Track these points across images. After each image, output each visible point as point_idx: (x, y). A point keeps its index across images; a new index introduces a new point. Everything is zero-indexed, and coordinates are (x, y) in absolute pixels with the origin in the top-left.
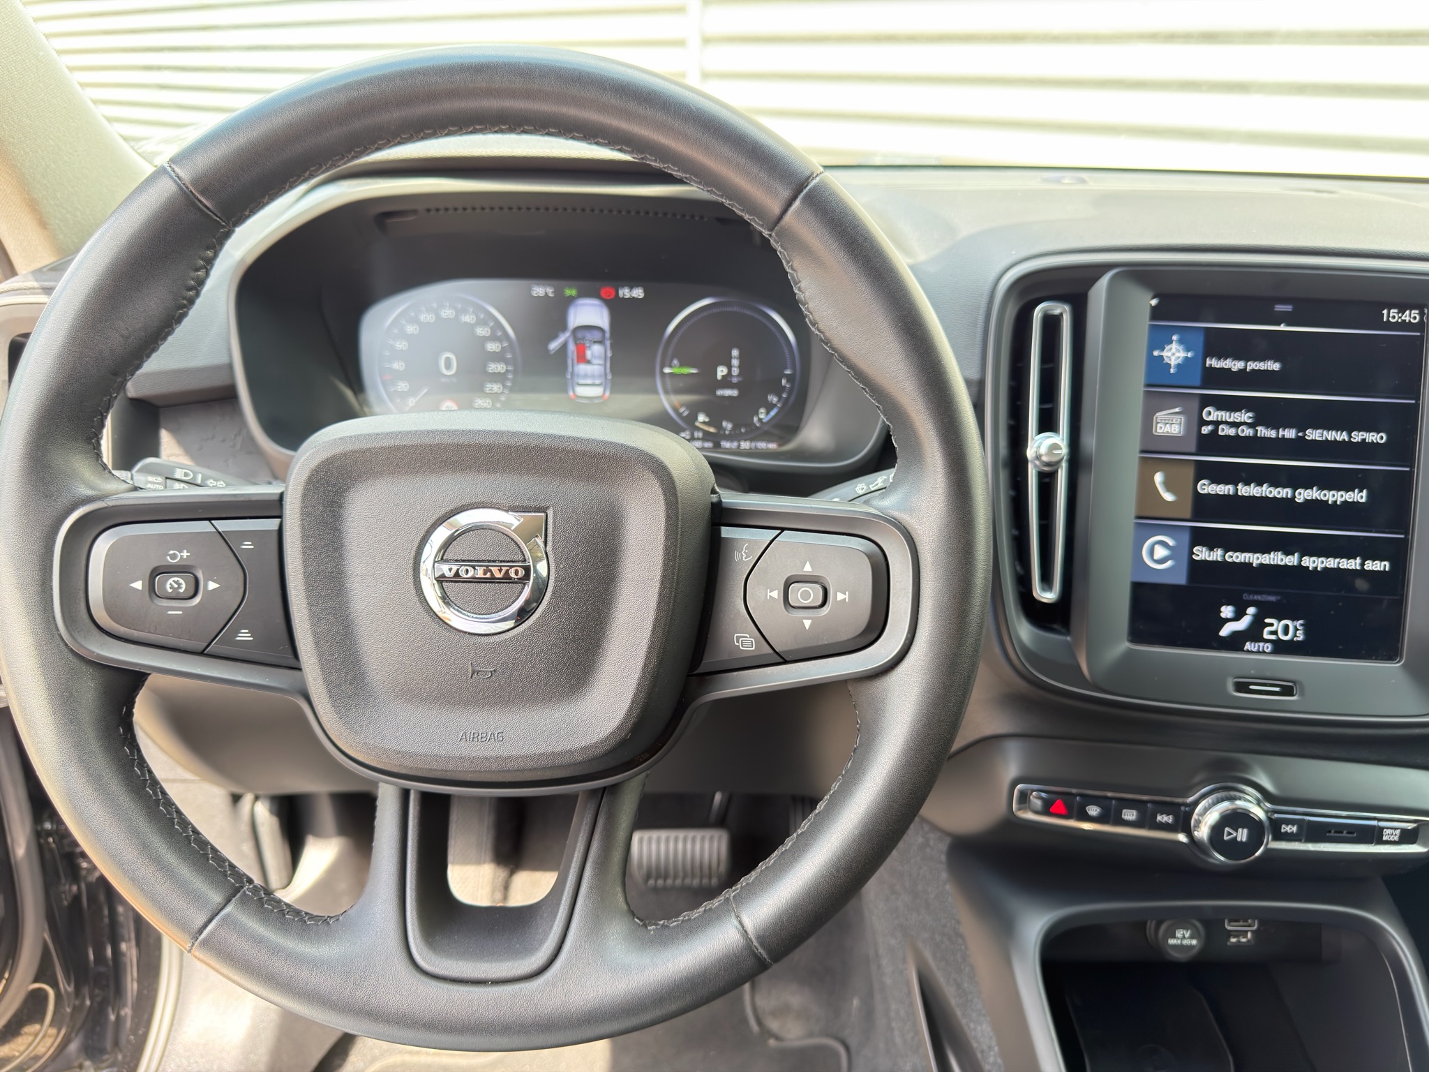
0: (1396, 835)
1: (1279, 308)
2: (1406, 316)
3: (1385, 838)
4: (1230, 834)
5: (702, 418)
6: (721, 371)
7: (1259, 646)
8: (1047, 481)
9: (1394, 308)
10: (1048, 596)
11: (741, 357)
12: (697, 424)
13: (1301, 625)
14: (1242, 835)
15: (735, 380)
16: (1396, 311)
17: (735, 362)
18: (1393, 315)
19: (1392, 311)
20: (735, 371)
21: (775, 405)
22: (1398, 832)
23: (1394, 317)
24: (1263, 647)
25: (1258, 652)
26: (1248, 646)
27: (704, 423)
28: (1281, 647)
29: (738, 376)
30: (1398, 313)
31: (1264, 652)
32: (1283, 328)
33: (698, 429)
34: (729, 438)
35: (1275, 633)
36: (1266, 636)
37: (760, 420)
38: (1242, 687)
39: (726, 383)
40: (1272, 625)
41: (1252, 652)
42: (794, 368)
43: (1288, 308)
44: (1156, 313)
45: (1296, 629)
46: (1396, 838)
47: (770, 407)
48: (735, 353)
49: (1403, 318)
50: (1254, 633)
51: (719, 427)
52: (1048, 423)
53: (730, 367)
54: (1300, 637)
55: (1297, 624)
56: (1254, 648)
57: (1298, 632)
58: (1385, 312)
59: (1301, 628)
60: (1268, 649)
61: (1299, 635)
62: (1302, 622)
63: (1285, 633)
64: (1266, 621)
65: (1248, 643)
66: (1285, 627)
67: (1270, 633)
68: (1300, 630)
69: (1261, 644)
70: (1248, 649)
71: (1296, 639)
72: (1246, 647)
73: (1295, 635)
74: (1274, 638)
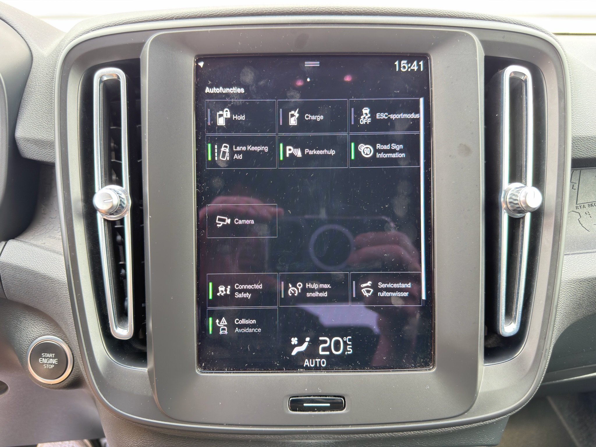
1: (308, 64)
2: (414, 66)
7: (316, 362)
9: (404, 59)
10: (123, 333)
13: (350, 340)
16: (405, 62)
18: (404, 66)
19: (402, 62)
23: (404, 67)
24: (320, 362)
25: (316, 368)
26: (307, 363)
28: (334, 362)
30: (408, 63)
31: (320, 367)
35: (328, 349)
36: (321, 353)
38: (297, 405)
40: (325, 342)
41: (310, 369)
43: (317, 64)
44: (201, 74)
45: (345, 343)
49: (412, 68)
50: (312, 353)
54: (350, 351)
55: (346, 339)
56: (312, 364)
57: (348, 347)
58: (397, 63)
59: (350, 343)
60: (323, 363)
61: (348, 349)
62: (350, 337)
63: (337, 348)
64: (321, 338)
65: (307, 360)
66: (337, 343)
67: (324, 349)
68: (349, 345)
69: (318, 360)
70: (307, 366)
71: (346, 353)
72: (305, 364)
73: (345, 349)
74: (328, 353)
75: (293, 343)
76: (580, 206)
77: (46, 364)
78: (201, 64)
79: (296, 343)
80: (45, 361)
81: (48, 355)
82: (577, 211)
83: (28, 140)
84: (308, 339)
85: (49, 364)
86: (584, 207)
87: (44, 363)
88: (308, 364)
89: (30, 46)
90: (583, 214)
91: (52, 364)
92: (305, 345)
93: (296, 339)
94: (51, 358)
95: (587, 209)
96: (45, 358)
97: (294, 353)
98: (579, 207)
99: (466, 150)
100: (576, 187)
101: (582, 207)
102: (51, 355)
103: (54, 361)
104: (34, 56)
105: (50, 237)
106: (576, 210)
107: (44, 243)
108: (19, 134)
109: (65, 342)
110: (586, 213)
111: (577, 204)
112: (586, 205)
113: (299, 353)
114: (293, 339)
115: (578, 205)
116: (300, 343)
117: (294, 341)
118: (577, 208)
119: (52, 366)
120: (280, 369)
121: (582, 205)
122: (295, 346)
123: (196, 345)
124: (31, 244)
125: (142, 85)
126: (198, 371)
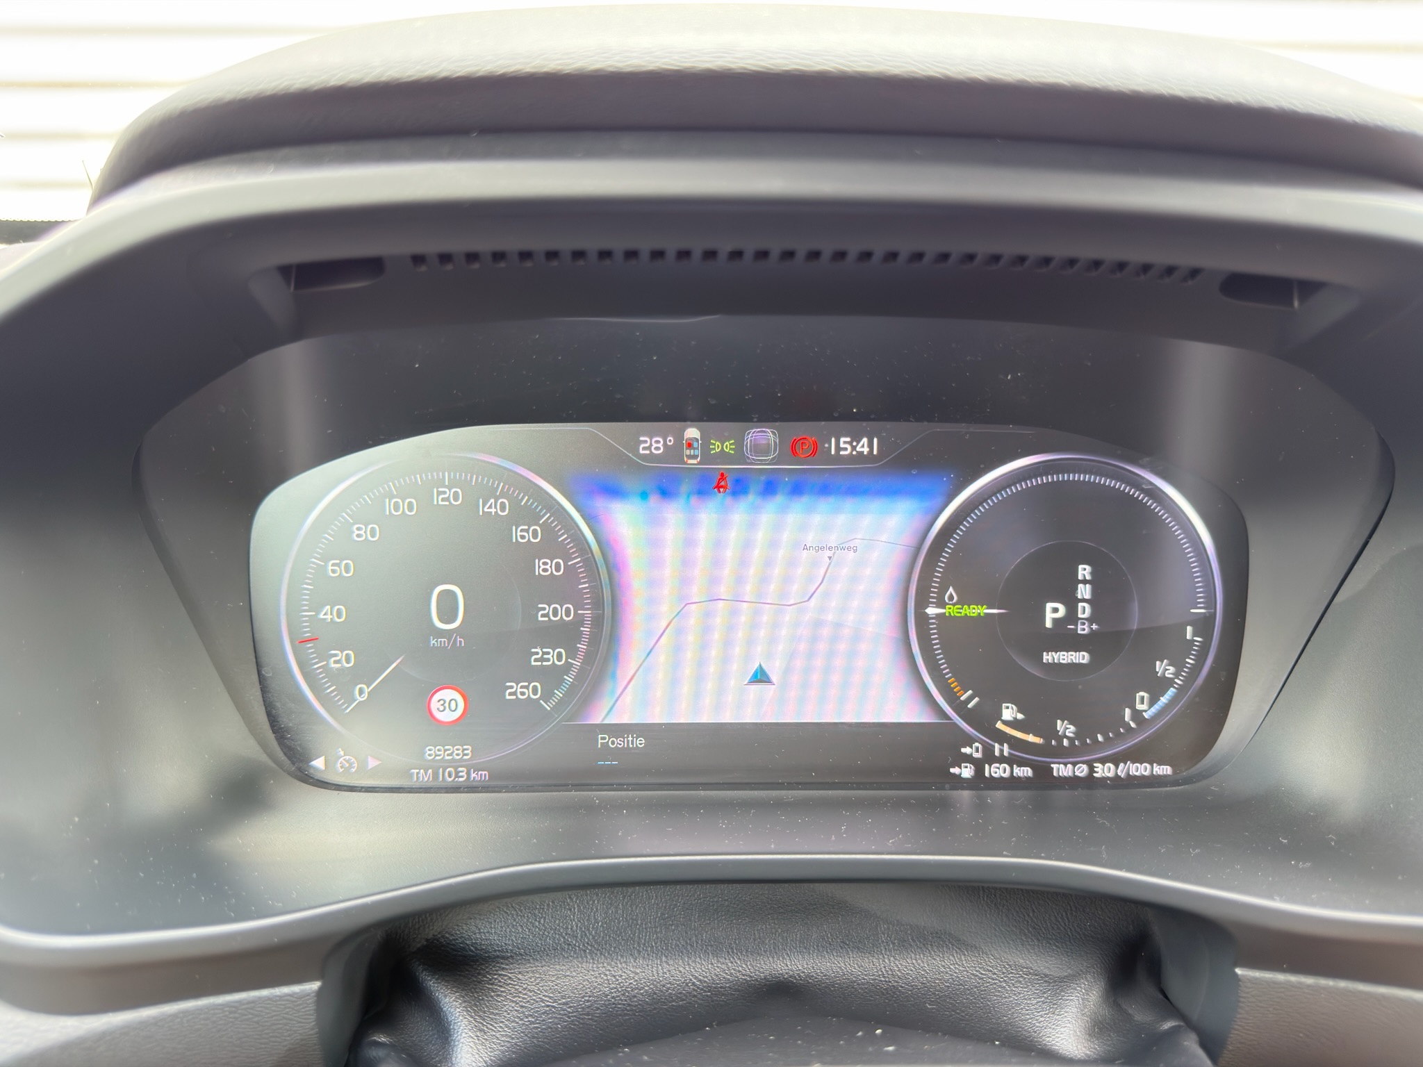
5: (1009, 712)
6: (1053, 612)
11: (1095, 582)
12: (999, 725)
15: (1083, 629)
17: (1084, 591)
20: (1084, 611)
21: (1168, 684)
27: (1013, 724)
29: (1090, 620)
33: (1002, 738)
34: (1069, 755)
37: (1137, 715)
39: (1063, 636)
42: (1210, 603)
47: (1158, 687)
48: (1083, 571)
51: (1049, 732)
53: (1070, 602)
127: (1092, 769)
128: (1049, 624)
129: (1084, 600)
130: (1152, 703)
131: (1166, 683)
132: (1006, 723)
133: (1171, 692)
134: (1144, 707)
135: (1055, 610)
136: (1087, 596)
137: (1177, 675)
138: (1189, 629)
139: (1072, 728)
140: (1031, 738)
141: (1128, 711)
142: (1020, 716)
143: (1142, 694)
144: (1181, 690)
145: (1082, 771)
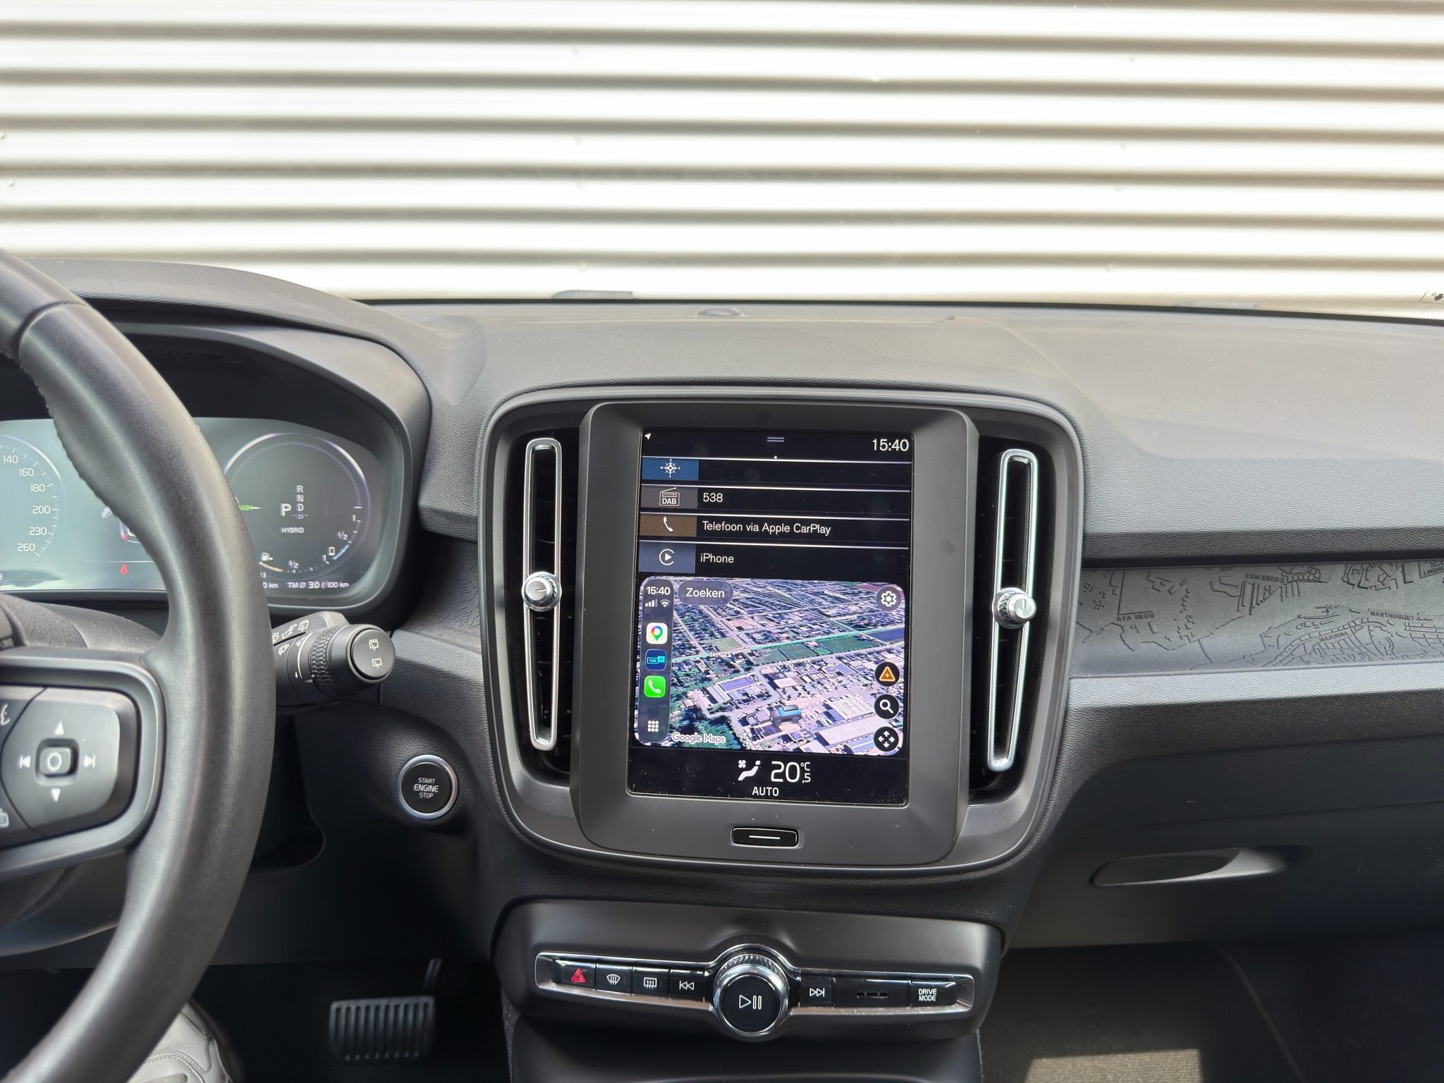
0: (932, 995)
1: (771, 439)
2: (896, 445)
3: (921, 999)
4: (744, 1002)
5: (265, 557)
6: (285, 508)
7: (767, 790)
8: (542, 622)
9: (885, 436)
10: (544, 743)
11: (305, 494)
12: (261, 563)
13: (808, 767)
14: (757, 1002)
15: (300, 517)
16: (886, 440)
17: (300, 498)
18: (883, 444)
19: (881, 440)
20: (300, 508)
21: (345, 543)
22: (934, 991)
23: (884, 447)
24: (771, 790)
25: (766, 797)
26: (755, 791)
27: (267, 562)
28: (789, 791)
29: (303, 512)
30: (888, 442)
31: (772, 797)
32: (776, 459)
34: (296, 578)
35: (782, 775)
36: (773, 780)
37: (329, 558)
38: (741, 837)
39: (291, 520)
40: (779, 767)
41: (760, 797)
42: (364, 504)
43: (781, 439)
44: (648, 448)
45: (802, 769)
46: (933, 999)
47: (339, 545)
48: (300, 488)
49: (893, 447)
50: (762, 779)
51: (286, 566)
52: (542, 561)
53: (294, 503)
54: (808, 779)
55: (805, 765)
56: (762, 793)
57: (806, 774)
58: (875, 441)
59: (809, 770)
60: (776, 793)
61: (806, 777)
62: (809, 763)
63: (793, 775)
64: (773, 762)
65: (756, 788)
66: (793, 769)
67: (777, 776)
68: (807, 772)
69: (769, 788)
70: (756, 794)
71: (803, 782)
72: (754, 792)
73: (802, 777)
74: (781, 780)
75: (740, 766)
76: (1124, 618)
77: (423, 792)
78: (648, 436)
79: (744, 766)
80: (422, 788)
81: (427, 781)
82: (1119, 623)
83: (436, 512)
84: (758, 763)
85: (427, 792)
86: (1129, 618)
87: (419, 792)
88: (757, 792)
89: (426, 384)
90: (1127, 628)
91: (430, 792)
92: (755, 769)
93: (744, 761)
94: (429, 784)
95: (1133, 621)
96: (422, 784)
97: (741, 778)
98: (1122, 619)
99: (950, 548)
100: (1118, 592)
101: (1126, 619)
102: (430, 781)
103: (434, 789)
104: (433, 399)
105: (445, 627)
106: (1117, 623)
107: (441, 635)
108: (425, 501)
109: (450, 764)
110: (1131, 627)
111: (1118, 614)
112: (1133, 617)
113: (747, 779)
114: (740, 762)
115: (1121, 616)
116: (749, 768)
117: (742, 764)
118: (1119, 619)
119: (431, 795)
120: (724, 795)
121: (1127, 616)
122: (743, 770)
123: (627, 761)
124: (426, 636)
125: (580, 459)
126: (628, 792)
127: (308, 585)
128: (284, 514)
129: (300, 503)
130: (336, 553)
131: (344, 543)
132: (264, 562)
133: (348, 546)
134: (331, 554)
135: (286, 507)
136: (302, 501)
137: (349, 538)
138: (354, 516)
139: (297, 564)
140: (277, 569)
141: (325, 556)
142: (271, 559)
143: (332, 548)
144: (351, 545)
145: (303, 585)
